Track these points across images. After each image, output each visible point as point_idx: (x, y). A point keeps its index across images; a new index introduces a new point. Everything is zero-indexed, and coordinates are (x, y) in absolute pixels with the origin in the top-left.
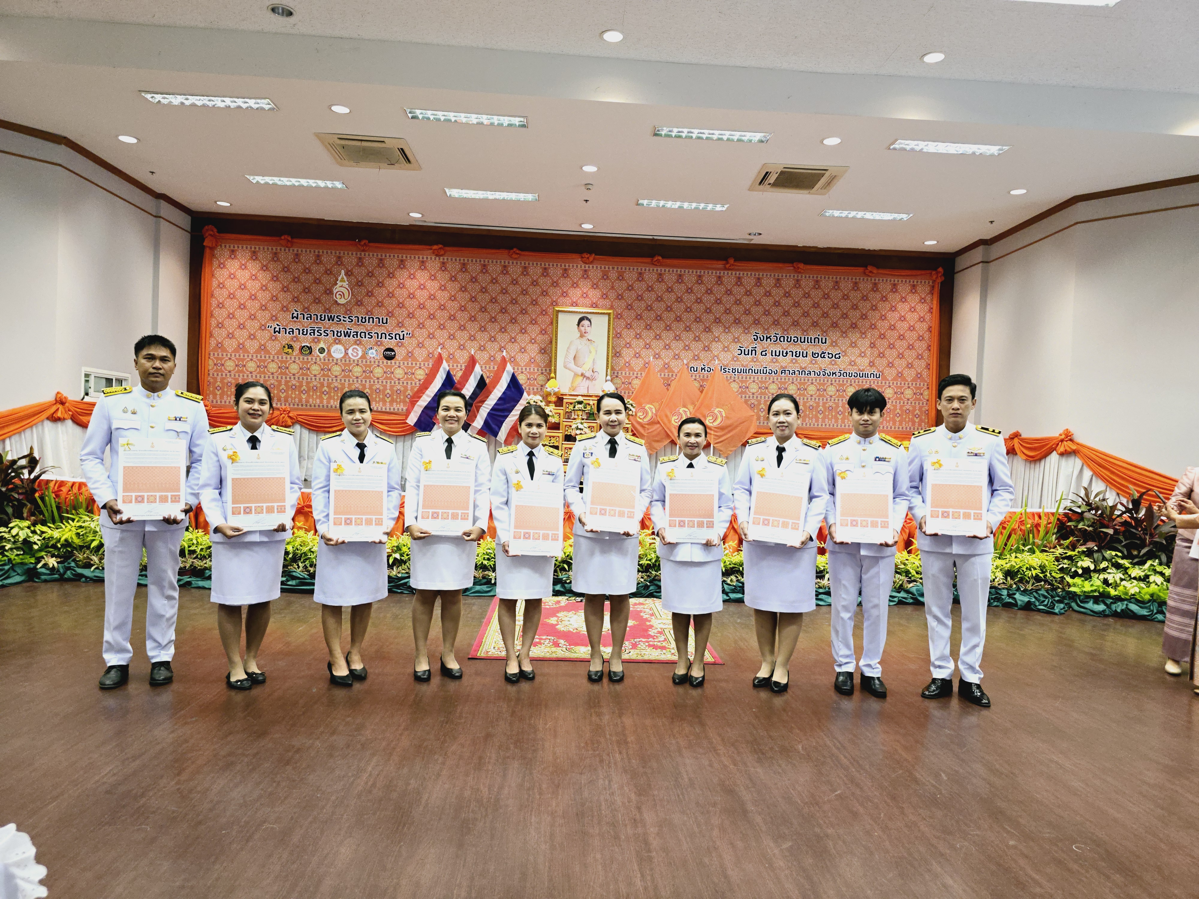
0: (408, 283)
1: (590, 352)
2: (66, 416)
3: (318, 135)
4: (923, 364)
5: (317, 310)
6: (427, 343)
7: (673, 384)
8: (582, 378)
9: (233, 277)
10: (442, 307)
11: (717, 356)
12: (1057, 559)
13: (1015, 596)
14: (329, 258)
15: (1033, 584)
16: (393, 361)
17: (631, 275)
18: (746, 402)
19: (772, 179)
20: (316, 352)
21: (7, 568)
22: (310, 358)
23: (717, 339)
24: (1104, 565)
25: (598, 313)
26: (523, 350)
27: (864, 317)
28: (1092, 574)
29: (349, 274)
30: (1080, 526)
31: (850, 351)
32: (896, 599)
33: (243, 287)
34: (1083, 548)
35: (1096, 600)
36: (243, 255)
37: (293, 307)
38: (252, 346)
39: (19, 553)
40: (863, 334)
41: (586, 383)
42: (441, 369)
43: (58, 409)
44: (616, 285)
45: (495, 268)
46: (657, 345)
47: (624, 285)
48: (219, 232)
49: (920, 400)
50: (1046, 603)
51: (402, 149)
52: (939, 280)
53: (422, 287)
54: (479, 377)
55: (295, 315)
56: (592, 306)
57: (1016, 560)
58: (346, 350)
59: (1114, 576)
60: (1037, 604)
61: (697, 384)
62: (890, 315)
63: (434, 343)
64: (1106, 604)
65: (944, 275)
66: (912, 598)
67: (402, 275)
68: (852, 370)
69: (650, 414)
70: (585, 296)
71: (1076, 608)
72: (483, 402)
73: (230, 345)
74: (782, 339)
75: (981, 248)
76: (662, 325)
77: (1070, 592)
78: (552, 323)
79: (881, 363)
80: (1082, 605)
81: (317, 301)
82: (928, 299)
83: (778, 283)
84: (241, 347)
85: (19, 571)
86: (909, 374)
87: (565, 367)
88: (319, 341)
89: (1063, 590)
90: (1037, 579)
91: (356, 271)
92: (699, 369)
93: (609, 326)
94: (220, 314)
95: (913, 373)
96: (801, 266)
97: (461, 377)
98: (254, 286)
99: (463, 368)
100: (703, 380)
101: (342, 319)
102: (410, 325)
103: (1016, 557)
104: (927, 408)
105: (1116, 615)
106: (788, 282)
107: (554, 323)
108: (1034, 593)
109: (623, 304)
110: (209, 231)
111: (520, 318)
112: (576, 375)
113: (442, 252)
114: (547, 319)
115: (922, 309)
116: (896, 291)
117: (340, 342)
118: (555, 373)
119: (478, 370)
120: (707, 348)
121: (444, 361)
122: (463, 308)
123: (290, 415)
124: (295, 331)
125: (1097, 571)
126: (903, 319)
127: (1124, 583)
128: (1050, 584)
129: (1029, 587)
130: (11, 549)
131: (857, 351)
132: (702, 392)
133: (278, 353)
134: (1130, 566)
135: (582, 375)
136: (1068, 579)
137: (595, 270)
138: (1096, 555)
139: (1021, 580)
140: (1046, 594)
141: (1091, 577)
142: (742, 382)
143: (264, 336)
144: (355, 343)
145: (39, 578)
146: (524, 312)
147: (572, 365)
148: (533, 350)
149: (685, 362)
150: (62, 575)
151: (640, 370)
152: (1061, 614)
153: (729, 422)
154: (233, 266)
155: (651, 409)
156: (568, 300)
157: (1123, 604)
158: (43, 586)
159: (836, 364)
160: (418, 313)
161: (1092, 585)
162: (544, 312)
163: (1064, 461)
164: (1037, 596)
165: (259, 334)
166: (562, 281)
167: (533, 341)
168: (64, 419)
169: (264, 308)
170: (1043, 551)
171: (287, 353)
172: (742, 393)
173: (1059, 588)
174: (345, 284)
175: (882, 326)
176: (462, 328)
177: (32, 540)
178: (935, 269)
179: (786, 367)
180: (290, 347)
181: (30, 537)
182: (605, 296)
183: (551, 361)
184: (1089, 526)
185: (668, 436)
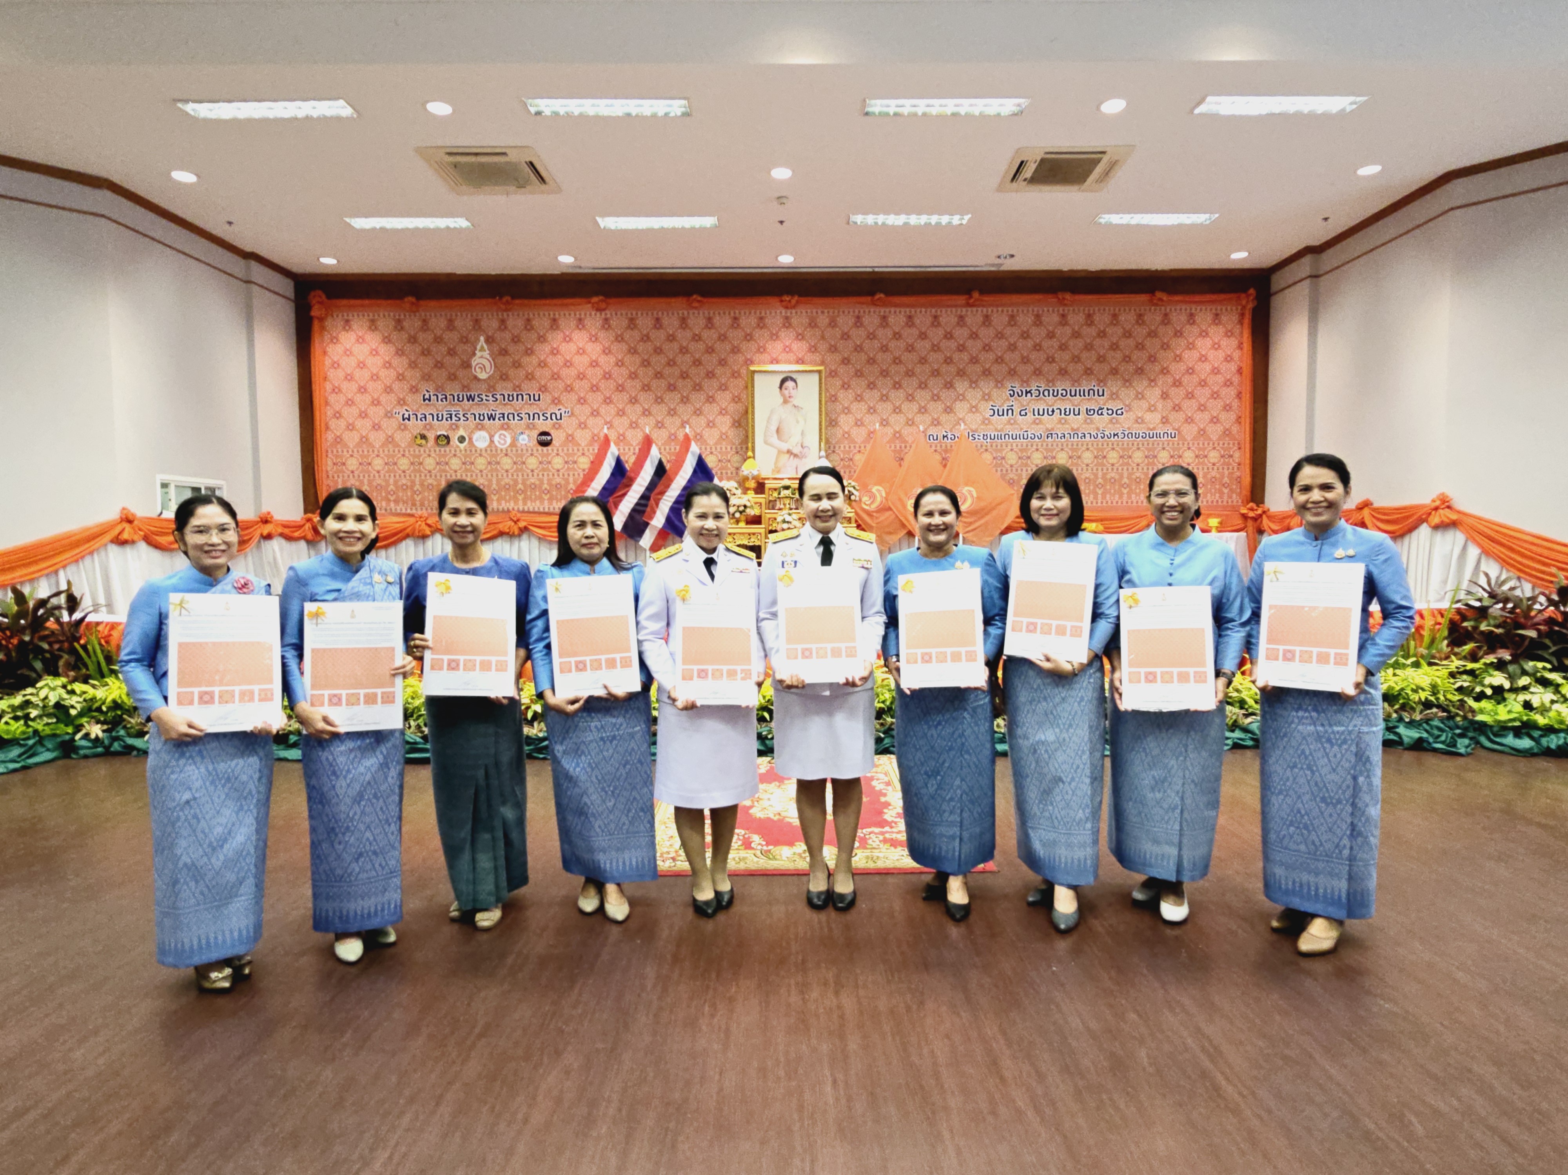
0: (564, 348)
1: (798, 422)
2: (136, 537)
3: (421, 151)
4: (1233, 416)
5: (454, 389)
6: (591, 422)
7: (908, 458)
8: (787, 456)
9: (348, 353)
10: (607, 376)
11: (963, 420)
12: (1452, 675)
13: (1397, 730)
14: (463, 322)
15: (1421, 712)
16: (549, 448)
17: (846, 321)
18: (1003, 477)
19: (1028, 172)
20: (455, 441)
21: (31, 742)
22: (448, 449)
23: (962, 398)
24: (1524, 681)
25: (806, 371)
26: (711, 424)
27: (1152, 359)
28: (1506, 695)
29: (489, 340)
30: (1483, 627)
31: (1135, 404)
32: (1229, 742)
33: (362, 365)
34: (1491, 659)
35: (1518, 732)
36: (359, 326)
37: (424, 387)
38: (377, 438)
39: (50, 721)
40: (1152, 381)
41: (794, 462)
42: (609, 455)
43: (124, 529)
44: (827, 335)
45: (671, 321)
46: (885, 408)
47: (838, 332)
48: (329, 297)
49: (1228, 464)
50: (1443, 738)
51: (531, 163)
52: (1250, 306)
53: (581, 352)
54: (656, 462)
55: (427, 396)
56: (797, 362)
57: (1396, 678)
58: (491, 437)
59: (1540, 696)
60: (1431, 740)
61: (938, 457)
62: (1186, 355)
63: (599, 421)
64: (1532, 738)
65: (1257, 298)
66: (1252, 739)
67: (555, 339)
68: (1140, 430)
69: (879, 499)
70: (787, 349)
71: (1488, 744)
72: (662, 493)
73: (351, 439)
74: (1046, 393)
75: (1307, 260)
76: (889, 382)
77: (1477, 722)
78: (747, 387)
79: (1177, 418)
80: (1498, 740)
81: (452, 377)
82: (1237, 331)
83: (1038, 321)
84: (364, 440)
85: (50, 746)
86: (1214, 432)
87: (766, 442)
88: (457, 427)
89: (1465, 718)
90: (1427, 705)
91: (498, 335)
92: (940, 437)
93: (820, 387)
94: (336, 401)
95: (1219, 428)
96: (1068, 296)
97: (634, 463)
98: (375, 363)
99: (637, 451)
100: (946, 451)
101: (484, 398)
102: (570, 400)
103: (1395, 675)
104: (1238, 474)
105: (1548, 753)
106: (1051, 317)
107: (749, 386)
108: (1425, 725)
109: (838, 357)
110: (316, 297)
111: (706, 384)
112: (780, 452)
113: (603, 305)
114: (741, 383)
115: (1229, 345)
116: (1194, 323)
117: (483, 428)
118: (753, 451)
119: (655, 453)
120: (949, 410)
121: (612, 444)
122: (633, 376)
123: (429, 522)
124: (429, 418)
125: (1514, 690)
126: (1203, 359)
127: (1556, 706)
128: (1444, 710)
129: (1417, 717)
130: (40, 717)
131: (1144, 404)
132: (945, 466)
133: (409, 445)
134: (1564, 681)
135: (789, 452)
136: (1471, 702)
137: (801, 315)
138: (1511, 668)
139: (1403, 707)
140: (1442, 725)
141: (1504, 699)
142: (997, 451)
143: (390, 426)
144: (502, 428)
145: (77, 754)
146: (710, 375)
147: (774, 439)
148: (725, 423)
149: (921, 428)
150: (107, 748)
151: (863, 442)
152: (1468, 754)
153: (983, 504)
154: (348, 339)
155: (879, 491)
156: (766, 357)
157: (1558, 738)
158: (83, 763)
159: (1117, 422)
160: (577, 385)
161: (1510, 712)
162: (735, 375)
163: (1439, 536)
164: (1428, 728)
165: (385, 423)
166: (757, 334)
167: (723, 412)
168: (133, 542)
169: (388, 390)
170: (1430, 664)
171: (420, 445)
172: (996, 466)
173: (1457, 715)
174: (486, 354)
175: (1178, 369)
176: (634, 401)
177: (67, 703)
178: (1245, 290)
179: (1053, 429)
180: (423, 437)
181: (64, 700)
182: (813, 349)
183: (747, 437)
184: (1497, 627)
185: (903, 526)
